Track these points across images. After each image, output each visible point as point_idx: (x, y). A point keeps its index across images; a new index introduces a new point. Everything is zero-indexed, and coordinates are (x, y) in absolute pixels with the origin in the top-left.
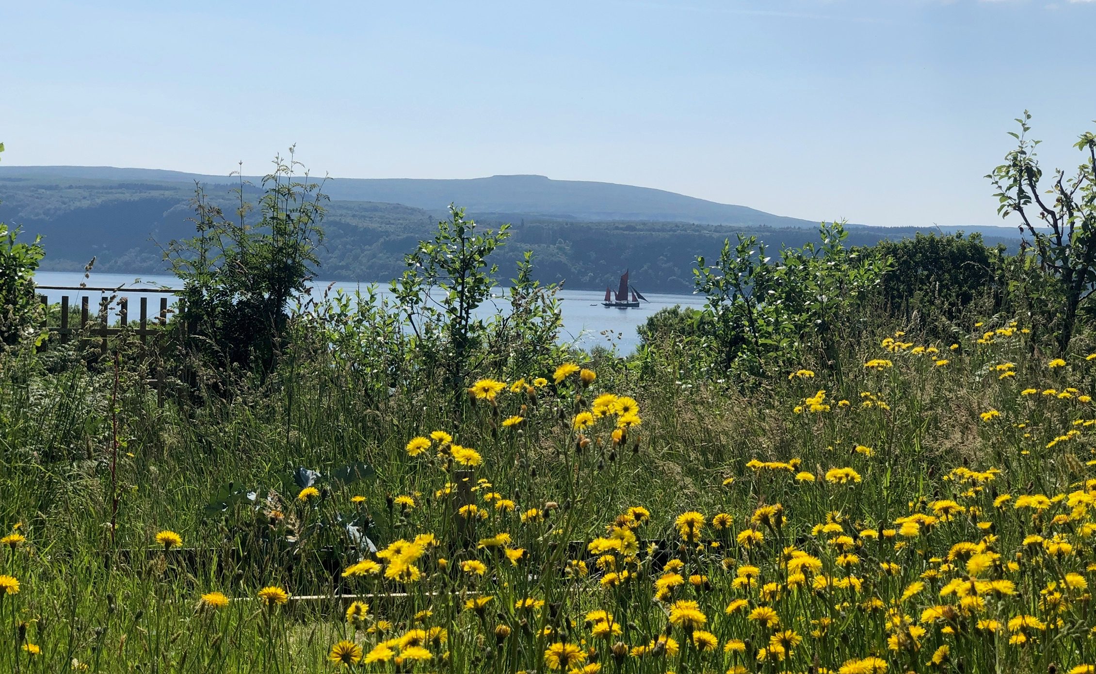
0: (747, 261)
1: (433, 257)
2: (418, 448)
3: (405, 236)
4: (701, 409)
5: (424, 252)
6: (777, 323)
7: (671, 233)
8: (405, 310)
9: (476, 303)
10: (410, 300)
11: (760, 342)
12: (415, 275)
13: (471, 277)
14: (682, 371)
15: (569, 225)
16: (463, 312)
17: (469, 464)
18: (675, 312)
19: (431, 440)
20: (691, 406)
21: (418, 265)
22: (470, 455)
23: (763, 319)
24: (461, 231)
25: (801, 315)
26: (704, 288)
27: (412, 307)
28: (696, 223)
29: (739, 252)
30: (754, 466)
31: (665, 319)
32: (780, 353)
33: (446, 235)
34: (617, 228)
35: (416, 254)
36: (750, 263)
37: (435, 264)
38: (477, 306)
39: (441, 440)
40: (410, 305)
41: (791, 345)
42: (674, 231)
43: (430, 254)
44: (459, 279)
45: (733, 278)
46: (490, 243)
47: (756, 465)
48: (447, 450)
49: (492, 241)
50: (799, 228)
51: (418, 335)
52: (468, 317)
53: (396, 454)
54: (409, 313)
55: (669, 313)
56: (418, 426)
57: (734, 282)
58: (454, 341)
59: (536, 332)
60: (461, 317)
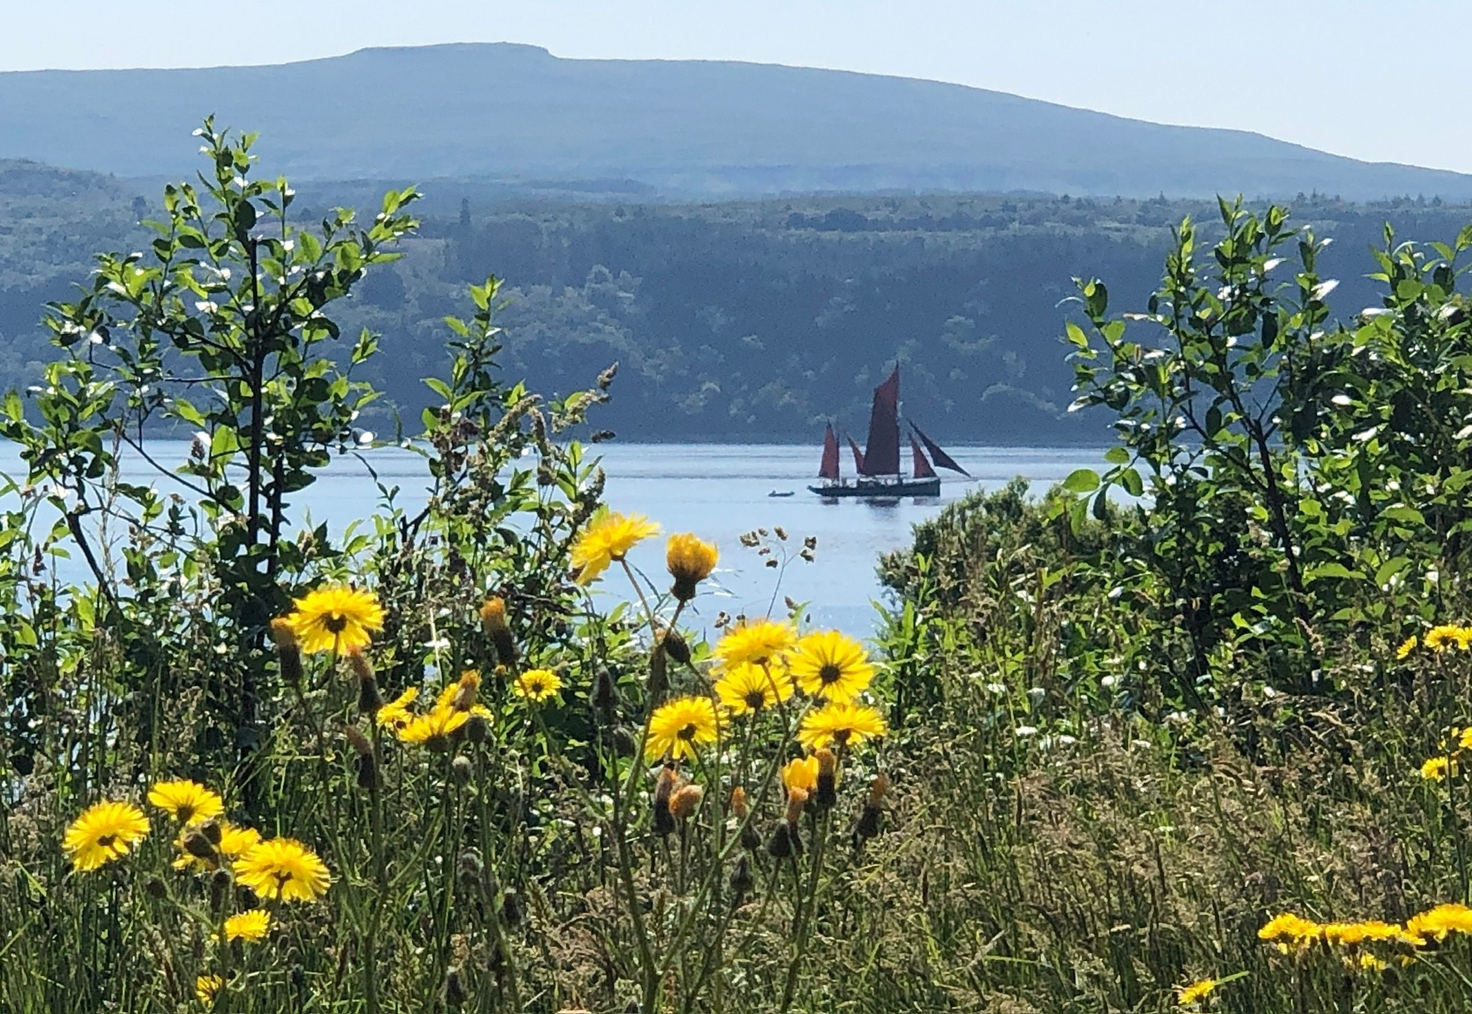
0: (1257, 293)
1: (148, 312)
2: (106, 841)
3: (53, 271)
4: (1104, 812)
5: (117, 295)
6: (1367, 511)
7: (989, 232)
8: (56, 500)
9: (305, 469)
10: (72, 461)
11: (1308, 574)
12: (89, 374)
13: (285, 377)
14: (1036, 690)
15: (629, 216)
16: (262, 501)
17: (286, 898)
18: (1009, 506)
19: (149, 810)
20: (1069, 802)
21: (96, 338)
22: (289, 863)
23: (1319, 497)
24: (243, 217)
25: (1446, 474)
26: (1107, 391)
27: (80, 489)
28: (1076, 193)
29: (1224, 262)
30: (1285, 937)
31: (977, 528)
32: (1379, 609)
33: (193, 231)
34: (797, 221)
35: (86, 302)
36: (1266, 302)
37: (155, 334)
38: (311, 479)
39: (186, 812)
40: (72, 480)
41: (1415, 580)
42: (1002, 224)
43: (137, 301)
44: (243, 385)
45: (1210, 352)
46: (345, 256)
47: (1293, 931)
48: (205, 843)
49: (353, 249)
50: (1437, 201)
51: (103, 586)
52: (278, 518)
53: (40, 997)
54: (71, 509)
55: (989, 507)
56: (114, 907)
57: (1212, 368)
58: (230, 599)
59: (519, 561)
60: (256, 521)
